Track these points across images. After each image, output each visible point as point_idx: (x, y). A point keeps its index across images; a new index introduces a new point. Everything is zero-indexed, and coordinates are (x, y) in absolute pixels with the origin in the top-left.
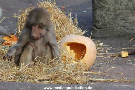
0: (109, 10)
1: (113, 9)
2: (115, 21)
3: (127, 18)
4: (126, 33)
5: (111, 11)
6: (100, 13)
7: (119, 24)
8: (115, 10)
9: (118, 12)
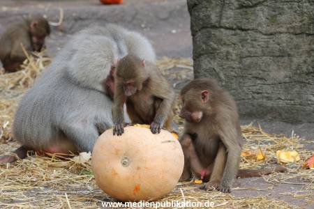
0: (227, 59)
1: (237, 55)
2: (241, 80)
3: (266, 73)
4: (266, 107)
5: (232, 60)
6: (209, 65)
7: (251, 88)
8: (241, 58)
9: (247, 61)
